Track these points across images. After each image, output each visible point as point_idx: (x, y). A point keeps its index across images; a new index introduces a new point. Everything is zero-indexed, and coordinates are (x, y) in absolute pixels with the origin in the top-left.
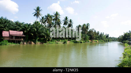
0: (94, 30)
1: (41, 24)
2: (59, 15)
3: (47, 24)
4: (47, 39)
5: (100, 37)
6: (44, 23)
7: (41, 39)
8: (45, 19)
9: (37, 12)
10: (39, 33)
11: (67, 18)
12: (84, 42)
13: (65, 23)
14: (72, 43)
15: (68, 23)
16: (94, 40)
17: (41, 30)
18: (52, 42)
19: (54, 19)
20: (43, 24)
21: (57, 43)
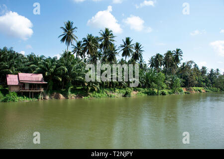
0: (193, 64)
2: (112, 34)
3: (87, 56)
4: (90, 88)
5: (209, 81)
6: (81, 55)
7: (78, 88)
8: (84, 46)
9: (66, 33)
10: (73, 76)
11: (130, 40)
12: (170, 93)
13: (126, 53)
14: (143, 95)
15: (131, 51)
16: (195, 88)
18: (100, 95)
21: (111, 96)
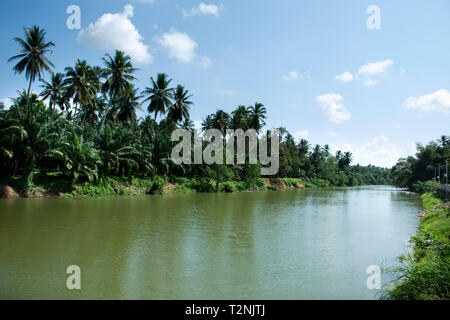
0: (285, 135)
1: (48, 106)
2: (129, 65)
3: (74, 107)
4: (76, 175)
5: (312, 167)
6: (60, 104)
7: (51, 174)
8: (68, 85)
9: (28, 53)
10: (41, 147)
11: (167, 79)
12: (239, 188)
13: (156, 104)
14: (189, 191)
15: (168, 102)
16: (286, 179)
17: (49, 132)
18: (99, 190)
19: (105, 87)
20: (57, 107)
21: (122, 193)
